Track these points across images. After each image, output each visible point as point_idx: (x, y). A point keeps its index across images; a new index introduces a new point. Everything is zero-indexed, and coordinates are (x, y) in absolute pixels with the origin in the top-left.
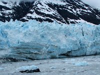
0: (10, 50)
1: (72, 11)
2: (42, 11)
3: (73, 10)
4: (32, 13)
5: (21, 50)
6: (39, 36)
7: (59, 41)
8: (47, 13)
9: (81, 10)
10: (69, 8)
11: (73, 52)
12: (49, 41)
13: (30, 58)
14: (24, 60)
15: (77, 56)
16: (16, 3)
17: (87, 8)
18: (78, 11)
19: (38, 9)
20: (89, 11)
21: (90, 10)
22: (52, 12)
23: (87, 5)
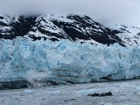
0: (50, 72)
1: (80, 29)
2: (46, 29)
3: (82, 28)
4: (34, 31)
5: (61, 73)
6: (79, 57)
7: (99, 63)
8: (52, 31)
9: (91, 29)
10: (78, 26)
11: (113, 76)
12: (89, 62)
13: (69, 82)
14: (64, 84)
15: (116, 80)
16: (14, 18)
17: (97, 27)
18: (88, 30)
19: (42, 26)
20: (100, 30)
21: (102, 29)
22: (58, 31)
23: (97, 24)
